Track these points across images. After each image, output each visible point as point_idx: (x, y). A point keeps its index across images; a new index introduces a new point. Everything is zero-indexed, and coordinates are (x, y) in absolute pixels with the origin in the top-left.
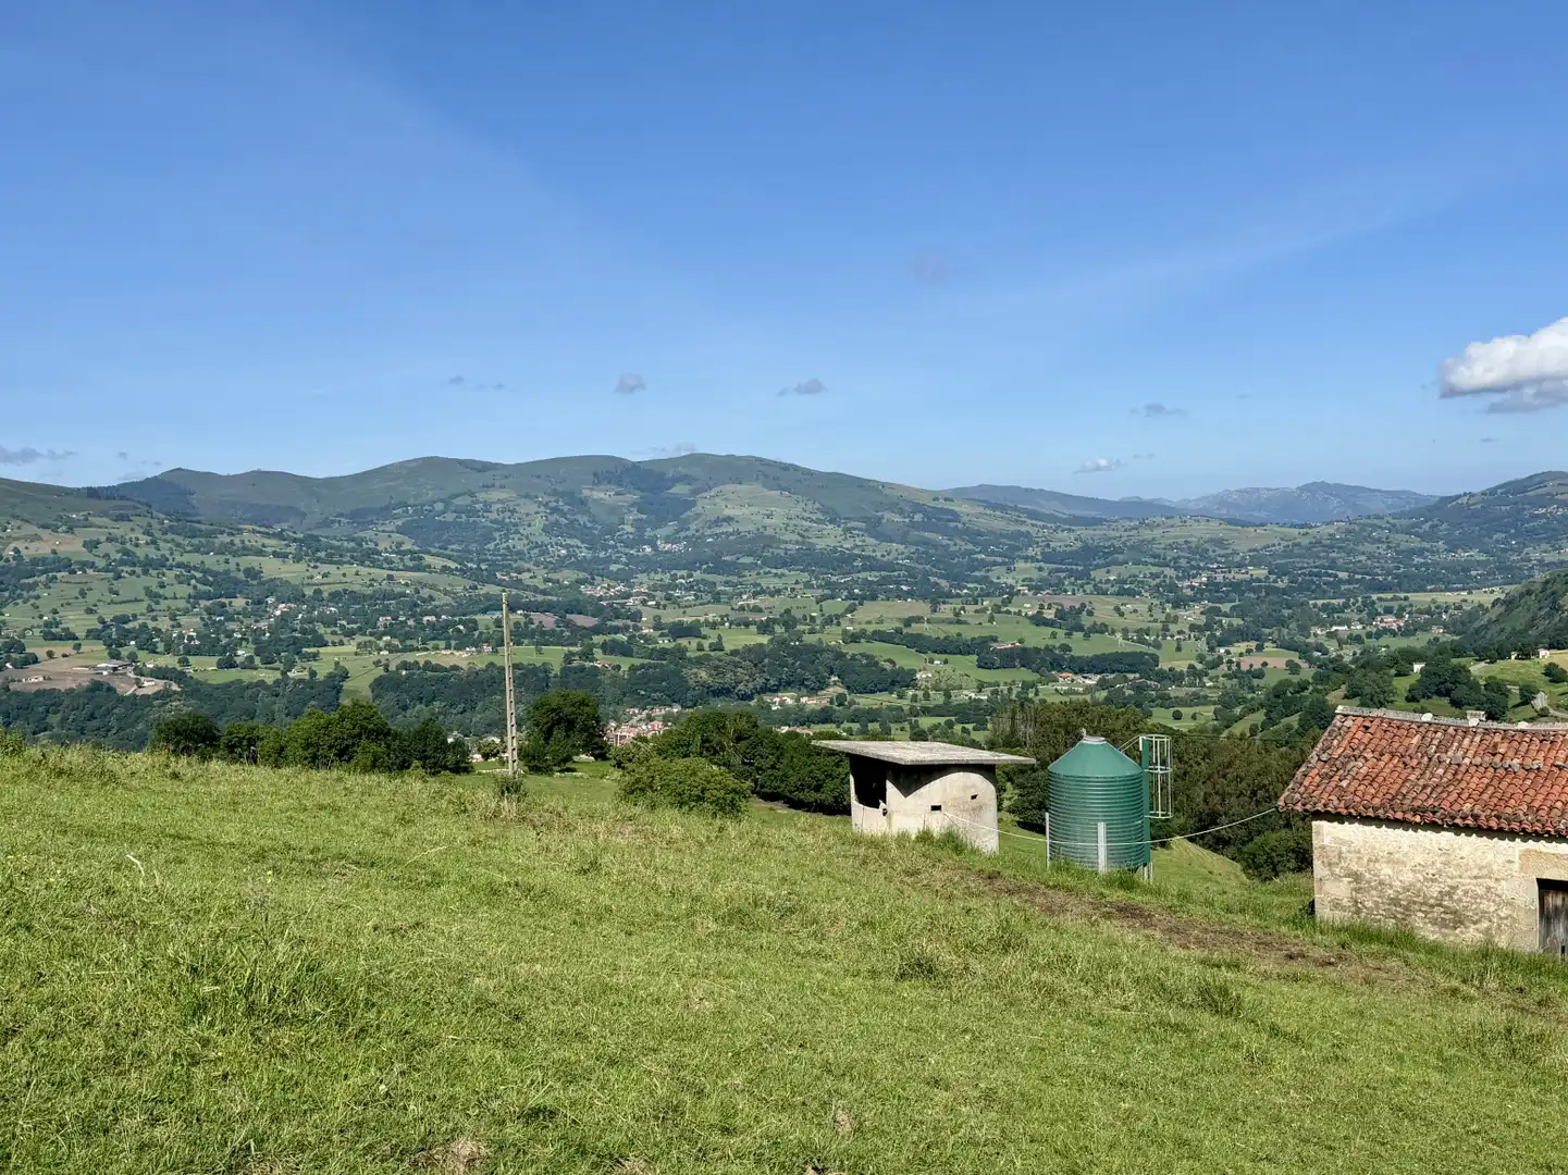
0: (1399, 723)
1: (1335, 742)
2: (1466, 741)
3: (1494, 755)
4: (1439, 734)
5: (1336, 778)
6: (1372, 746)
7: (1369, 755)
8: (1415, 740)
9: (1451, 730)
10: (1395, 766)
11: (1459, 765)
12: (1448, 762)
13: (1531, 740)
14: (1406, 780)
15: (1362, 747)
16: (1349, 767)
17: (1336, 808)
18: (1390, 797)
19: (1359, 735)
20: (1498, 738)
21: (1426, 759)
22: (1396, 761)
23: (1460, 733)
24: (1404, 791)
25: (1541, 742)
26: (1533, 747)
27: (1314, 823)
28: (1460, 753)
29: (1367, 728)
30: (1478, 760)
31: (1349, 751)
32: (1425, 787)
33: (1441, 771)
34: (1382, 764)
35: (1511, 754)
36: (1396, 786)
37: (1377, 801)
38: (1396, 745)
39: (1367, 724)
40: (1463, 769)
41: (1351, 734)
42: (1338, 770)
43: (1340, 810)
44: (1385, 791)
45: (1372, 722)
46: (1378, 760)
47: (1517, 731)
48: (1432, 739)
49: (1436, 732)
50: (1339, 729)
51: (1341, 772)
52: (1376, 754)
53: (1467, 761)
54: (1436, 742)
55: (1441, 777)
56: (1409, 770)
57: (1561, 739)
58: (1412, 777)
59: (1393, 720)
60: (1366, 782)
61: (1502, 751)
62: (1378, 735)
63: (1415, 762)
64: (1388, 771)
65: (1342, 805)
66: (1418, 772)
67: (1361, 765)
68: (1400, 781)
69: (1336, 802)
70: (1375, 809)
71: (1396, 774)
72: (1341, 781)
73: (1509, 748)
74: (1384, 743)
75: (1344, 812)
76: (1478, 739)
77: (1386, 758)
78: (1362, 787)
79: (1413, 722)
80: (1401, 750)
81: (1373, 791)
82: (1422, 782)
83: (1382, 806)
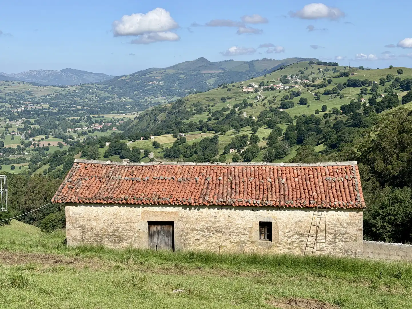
0: (98, 165)
1: (74, 174)
2: (123, 171)
3: (132, 175)
4: (113, 169)
5: (74, 188)
6: (88, 175)
7: (87, 178)
8: (104, 171)
9: (117, 167)
10: (97, 182)
11: (120, 180)
12: (116, 178)
13: (145, 169)
14: (101, 187)
15: (84, 175)
16: (79, 184)
17: (74, 200)
18: (95, 194)
19: (83, 171)
20: (134, 169)
21: (108, 178)
22: (97, 180)
23: (120, 167)
24: (100, 191)
25: (149, 169)
26: (146, 172)
27: (66, 207)
28: (120, 175)
29: (86, 168)
30: (127, 178)
31: (79, 177)
32: (108, 189)
33: (113, 183)
34: (92, 181)
35: (138, 175)
36: (97, 190)
37: (90, 196)
38: (97, 174)
39: (86, 166)
40: (121, 181)
41: (80, 171)
42: (75, 185)
43: (76, 201)
44: (93, 192)
45: (88, 165)
46: (90, 180)
47: (140, 166)
48: (110, 171)
49: (111, 168)
50: (76, 168)
51: (76, 186)
52: (90, 178)
53: (123, 178)
54: (111, 172)
55: (114, 185)
56: (102, 183)
57: (155, 168)
58: (103, 186)
59: (96, 164)
60: (86, 189)
61: (135, 174)
62: (90, 170)
63: (104, 180)
64: (94, 184)
65: (77, 199)
66: (105, 184)
67: (84, 182)
68: (98, 188)
69: (74, 198)
70: (89, 199)
71: (97, 185)
72: (76, 189)
73: (137, 172)
74: (92, 173)
75: (78, 202)
76: (127, 170)
77: (94, 178)
78: (84, 191)
79: (103, 164)
80: (99, 175)
81: (88, 192)
82: (106, 188)
83: (92, 198)
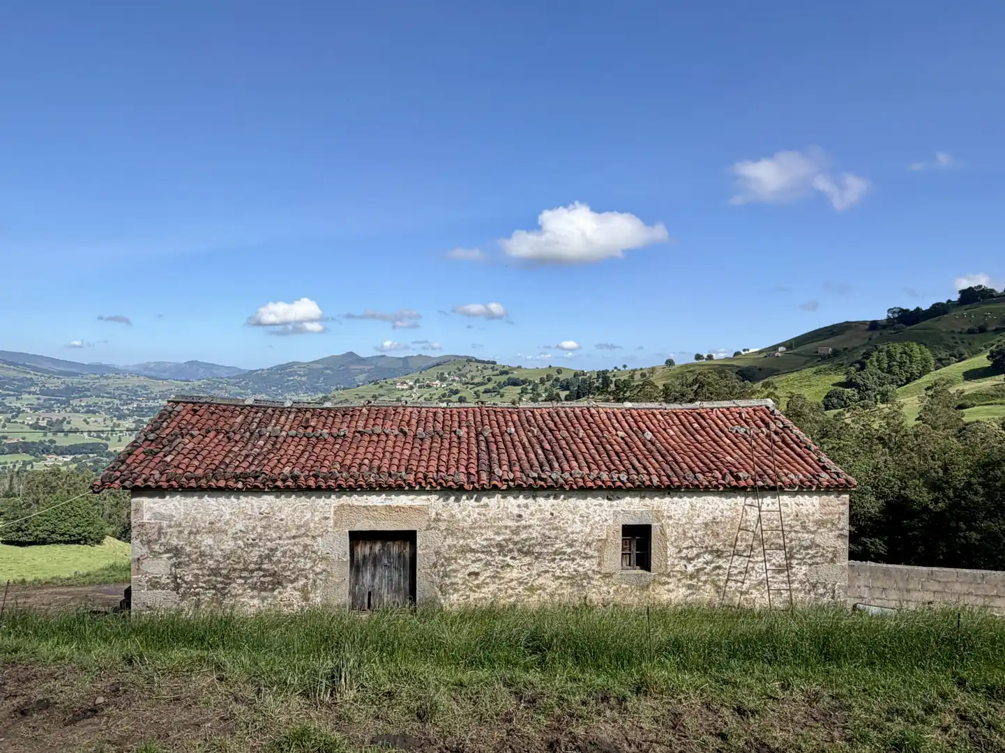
0: (224, 407)
1: (165, 424)
2: (283, 418)
3: (306, 428)
4: (259, 414)
5: (161, 454)
6: (199, 425)
7: (195, 432)
8: (239, 420)
9: (270, 411)
10: (220, 441)
11: (277, 437)
12: (268, 434)
13: (335, 415)
14: (230, 451)
15: (190, 427)
16: (175, 443)
17: (157, 482)
18: (213, 467)
19: (188, 417)
20: (308, 415)
21: (248, 434)
22: (221, 436)
23: (277, 412)
24: (227, 461)
25: (343, 416)
26: (337, 420)
27: (134, 500)
28: (278, 428)
29: (196, 411)
30: (293, 432)
31: (177, 430)
32: (247, 456)
33: (261, 443)
34: (207, 440)
35: (320, 425)
36: (220, 458)
37: (200, 472)
38: (221, 424)
39: (196, 408)
40: (281, 440)
41: (180, 417)
42: (164, 446)
43: (160, 484)
44: (208, 462)
45: (200, 407)
46: (204, 437)
47: (323, 409)
48: (253, 418)
49: (256, 413)
50: (170, 413)
51: (167, 448)
52: (203, 432)
53: (284, 433)
54: (257, 420)
55: (262, 448)
56: (233, 444)
57: (358, 413)
58: (236, 449)
59: (219, 404)
60: (191, 456)
61: (312, 424)
62: (206, 416)
63: (237, 437)
64: (213, 445)
65: (164, 478)
66: (240, 445)
67: (187, 441)
68: (224, 453)
69: (157, 475)
70: (198, 479)
71: (221, 447)
72: (165, 456)
73: (318, 421)
74: (211, 422)
75: (165, 485)
76: (292, 416)
77: (212, 434)
78: (186, 461)
79: (236, 406)
80: (227, 427)
81: (196, 463)
82: (244, 453)
83: (205, 476)
